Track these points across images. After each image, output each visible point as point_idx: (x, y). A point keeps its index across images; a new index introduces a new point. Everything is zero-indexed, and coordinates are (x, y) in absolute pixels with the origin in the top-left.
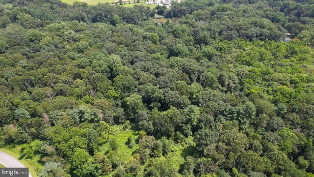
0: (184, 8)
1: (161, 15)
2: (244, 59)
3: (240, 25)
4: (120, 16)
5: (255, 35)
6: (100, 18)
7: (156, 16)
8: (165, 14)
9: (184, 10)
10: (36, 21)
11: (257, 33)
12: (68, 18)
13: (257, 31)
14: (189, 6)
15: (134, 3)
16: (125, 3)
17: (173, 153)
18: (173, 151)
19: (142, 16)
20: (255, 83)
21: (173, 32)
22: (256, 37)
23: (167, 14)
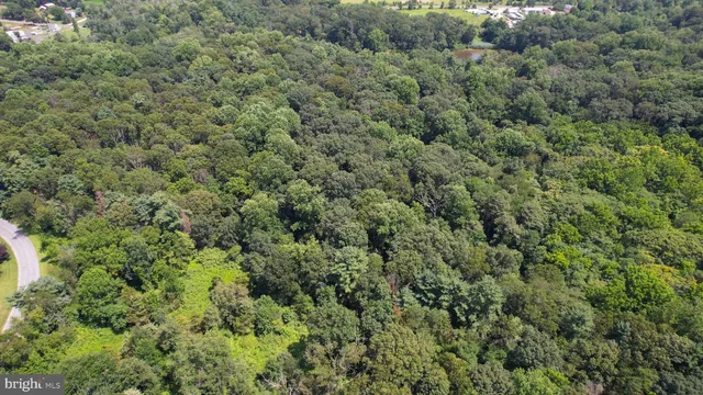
0: (546, 30)
1: (489, 41)
2: (602, 176)
3: (650, 89)
4: (387, 33)
5: (679, 120)
6: (344, 31)
7: (477, 42)
8: (498, 39)
9: (544, 36)
10: (227, 25)
11: (686, 115)
12: (283, 26)
13: (691, 110)
14: (562, 27)
15: (442, 7)
16: (420, 7)
17: (277, 337)
18: (278, 333)
19: (437, 38)
20: (584, 240)
21: (463, 82)
22: (683, 124)
23: (501, 41)
